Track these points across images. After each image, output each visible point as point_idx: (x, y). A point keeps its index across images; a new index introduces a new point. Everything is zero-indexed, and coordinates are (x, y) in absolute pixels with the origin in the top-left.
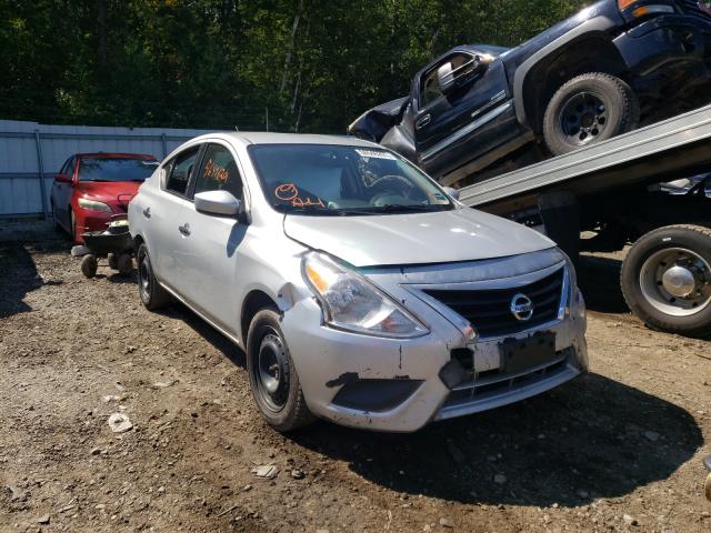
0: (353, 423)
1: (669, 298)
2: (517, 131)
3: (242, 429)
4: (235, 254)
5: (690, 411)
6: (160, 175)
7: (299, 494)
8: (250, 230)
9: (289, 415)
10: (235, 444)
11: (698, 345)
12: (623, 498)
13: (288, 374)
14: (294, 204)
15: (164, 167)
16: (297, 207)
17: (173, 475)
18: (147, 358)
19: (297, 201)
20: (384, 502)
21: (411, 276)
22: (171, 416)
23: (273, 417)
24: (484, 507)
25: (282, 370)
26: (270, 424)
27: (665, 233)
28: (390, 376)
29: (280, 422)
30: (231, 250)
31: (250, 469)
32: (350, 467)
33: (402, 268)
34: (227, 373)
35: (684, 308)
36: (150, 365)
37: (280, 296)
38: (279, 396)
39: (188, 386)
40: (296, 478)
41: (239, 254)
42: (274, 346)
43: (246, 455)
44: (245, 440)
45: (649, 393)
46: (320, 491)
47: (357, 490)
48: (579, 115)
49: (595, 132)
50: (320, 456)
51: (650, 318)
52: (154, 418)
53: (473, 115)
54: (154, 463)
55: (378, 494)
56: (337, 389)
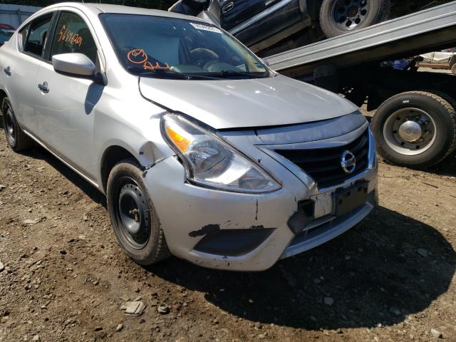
0: (213, 266)
1: (400, 142)
2: (299, 18)
3: (107, 264)
4: (93, 112)
5: (438, 229)
6: (17, 38)
7: (168, 331)
8: (106, 90)
9: (151, 254)
10: (103, 279)
11: (422, 175)
12: (424, 312)
13: (149, 219)
14: (146, 67)
15: (20, 32)
16: (148, 70)
17: (47, 320)
18: (16, 196)
19: (148, 65)
20: (242, 333)
21: (264, 137)
22: (41, 254)
23: (135, 253)
24: (326, 332)
25: (143, 216)
26: (132, 259)
27: (405, 96)
28: (247, 227)
29: (142, 258)
30: (88, 108)
31: (120, 305)
32: (206, 297)
33: (255, 130)
34: (88, 208)
35: (411, 149)
36: (19, 202)
37: (141, 153)
38: (141, 236)
39: (55, 223)
40: (162, 313)
41: (97, 111)
42: (134, 193)
43: (113, 291)
44: (110, 274)
45: (405, 214)
46: (186, 327)
47: (217, 323)
48: (346, 7)
49: (358, 21)
50: (179, 288)
51: (389, 156)
52: (24, 256)
53: (267, 4)
54: (27, 307)
55: (236, 324)
56: (199, 238)
